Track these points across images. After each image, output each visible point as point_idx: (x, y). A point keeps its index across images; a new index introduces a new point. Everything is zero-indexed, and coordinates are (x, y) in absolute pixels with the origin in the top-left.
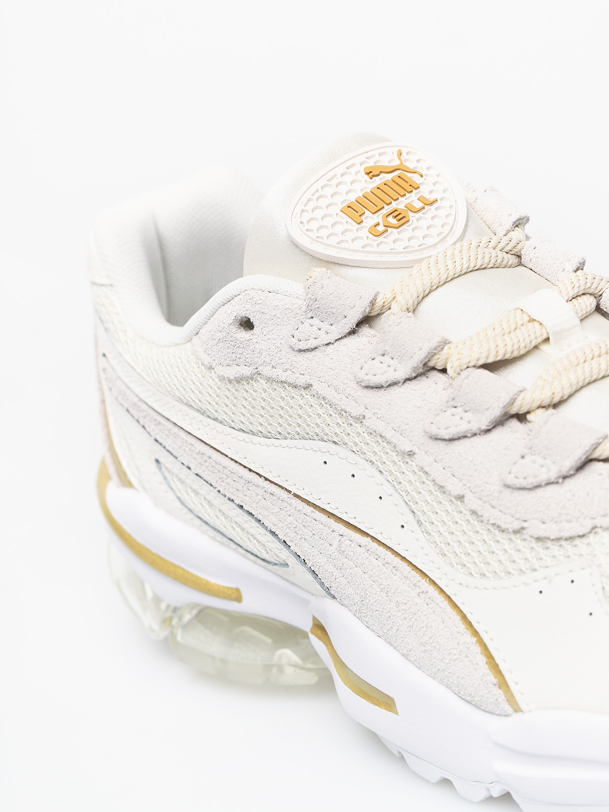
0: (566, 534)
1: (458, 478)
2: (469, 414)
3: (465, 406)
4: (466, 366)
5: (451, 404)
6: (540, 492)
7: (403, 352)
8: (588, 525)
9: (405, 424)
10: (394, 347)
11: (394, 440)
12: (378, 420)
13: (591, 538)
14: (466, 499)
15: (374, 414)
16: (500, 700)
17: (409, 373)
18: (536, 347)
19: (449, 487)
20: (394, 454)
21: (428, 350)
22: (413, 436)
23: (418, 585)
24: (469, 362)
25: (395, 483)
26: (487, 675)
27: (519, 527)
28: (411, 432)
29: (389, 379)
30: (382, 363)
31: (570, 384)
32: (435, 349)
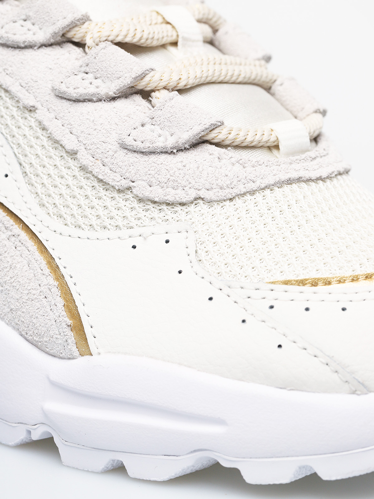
0: (170, 199)
1: (75, 135)
2: (99, 81)
3: (97, 73)
4: (105, 39)
5: (83, 69)
6: (153, 158)
7: (47, 18)
8: (193, 194)
9: (33, 81)
10: (38, 13)
11: (20, 95)
12: (7, 76)
13: (192, 208)
14: (78, 156)
15: (4, 70)
16: (69, 341)
17: (48, 38)
18: (163, 46)
19: (65, 142)
20: (15, 109)
21: (72, 19)
22: (39, 93)
23: (11, 228)
24: (109, 36)
25: (8, 136)
26: (63, 316)
27: (126, 186)
28: (38, 89)
29: (27, 40)
30: (22, 26)
31: (195, 76)
32: (78, 20)
